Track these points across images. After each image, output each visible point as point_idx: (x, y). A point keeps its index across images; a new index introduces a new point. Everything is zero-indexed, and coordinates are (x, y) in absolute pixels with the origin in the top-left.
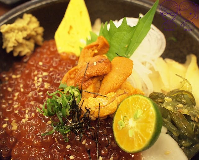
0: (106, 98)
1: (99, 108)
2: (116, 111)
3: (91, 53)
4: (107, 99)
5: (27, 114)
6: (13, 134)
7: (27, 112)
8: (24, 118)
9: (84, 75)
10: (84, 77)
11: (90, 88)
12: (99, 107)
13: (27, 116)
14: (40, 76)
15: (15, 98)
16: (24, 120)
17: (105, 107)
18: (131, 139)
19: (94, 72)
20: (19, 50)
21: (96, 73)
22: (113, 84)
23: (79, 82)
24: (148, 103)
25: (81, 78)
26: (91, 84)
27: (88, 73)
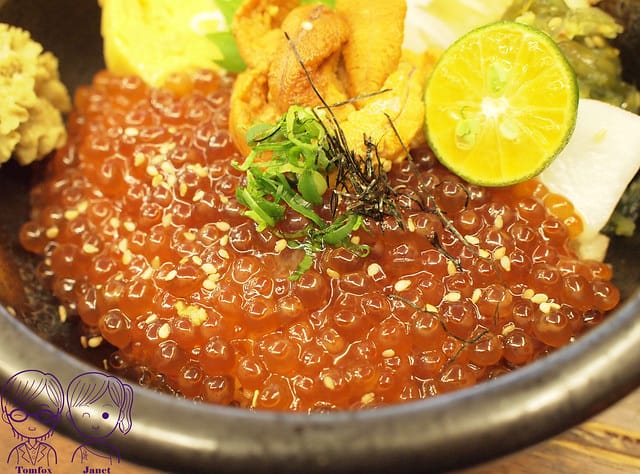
0: (389, 93)
1: (392, 125)
2: (425, 118)
3: (263, 22)
4: (395, 95)
5: (204, 262)
6: (206, 333)
7: (197, 261)
8: (206, 277)
9: (300, 68)
10: (304, 73)
11: (333, 94)
12: (390, 121)
13: (208, 268)
14: (157, 160)
15: (128, 257)
16: (208, 284)
17: (402, 116)
18: (518, 140)
19: (320, 45)
20: (33, 135)
21: (327, 45)
22: (385, 51)
23: (296, 94)
24: (508, 32)
25: (297, 81)
26: (327, 84)
27: (306, 58)
